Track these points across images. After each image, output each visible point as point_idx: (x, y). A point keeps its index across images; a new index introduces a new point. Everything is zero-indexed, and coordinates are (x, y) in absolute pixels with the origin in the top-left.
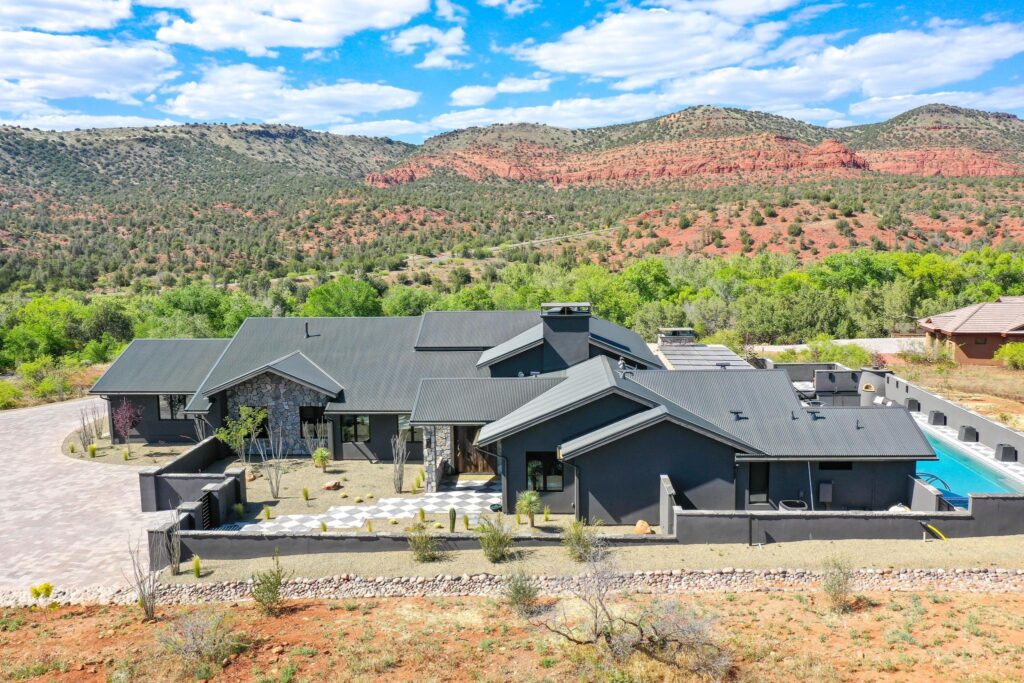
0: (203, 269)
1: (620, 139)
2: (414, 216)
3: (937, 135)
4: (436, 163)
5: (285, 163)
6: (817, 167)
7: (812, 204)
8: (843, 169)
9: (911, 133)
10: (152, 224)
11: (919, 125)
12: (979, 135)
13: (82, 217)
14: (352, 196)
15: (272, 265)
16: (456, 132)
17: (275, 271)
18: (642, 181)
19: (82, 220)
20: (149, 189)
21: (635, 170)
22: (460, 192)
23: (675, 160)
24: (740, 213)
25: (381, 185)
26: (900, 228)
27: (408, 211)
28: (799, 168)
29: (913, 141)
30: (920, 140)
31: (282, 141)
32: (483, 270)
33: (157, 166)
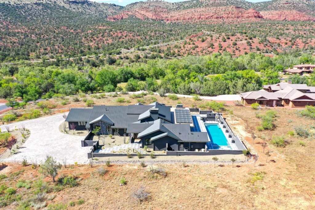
0: (61, 53)
1: (187, 6)
2: (123, 34)
3: (286, 6)
4: (130, 13)
5: (82, 12)
6: (247, 17)
7: (240, 35)
8: (255, 18)
9: (278, 5)
10: (42, 34)
11: (281, 2)
12: (300, 6)
13: (20, 31)
14: (104, 26)
15: (82, 52)
16: (136, 3)
17: (83, 54)
18: (193, 21)
19: (20, 32)
20: (40, 21)
21: (191, 17)
22: (137, 24)
23: (204, 14)
24: (219, 37)
25: (112, 20)
26: (265, 43)
27: (121, 32)
28: (242, 18)
29: (279, 8)
30: (281, 8)
31: (81, 4)
32: (144, 55)
33: (41, 13)
